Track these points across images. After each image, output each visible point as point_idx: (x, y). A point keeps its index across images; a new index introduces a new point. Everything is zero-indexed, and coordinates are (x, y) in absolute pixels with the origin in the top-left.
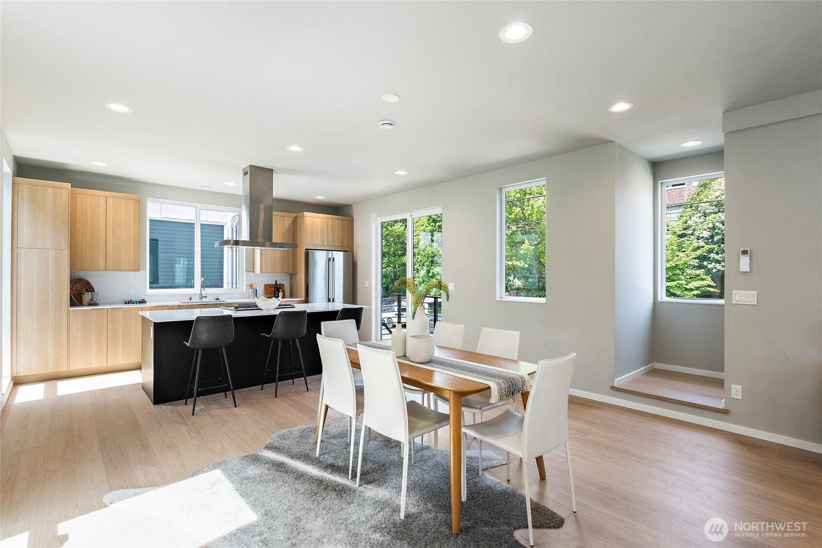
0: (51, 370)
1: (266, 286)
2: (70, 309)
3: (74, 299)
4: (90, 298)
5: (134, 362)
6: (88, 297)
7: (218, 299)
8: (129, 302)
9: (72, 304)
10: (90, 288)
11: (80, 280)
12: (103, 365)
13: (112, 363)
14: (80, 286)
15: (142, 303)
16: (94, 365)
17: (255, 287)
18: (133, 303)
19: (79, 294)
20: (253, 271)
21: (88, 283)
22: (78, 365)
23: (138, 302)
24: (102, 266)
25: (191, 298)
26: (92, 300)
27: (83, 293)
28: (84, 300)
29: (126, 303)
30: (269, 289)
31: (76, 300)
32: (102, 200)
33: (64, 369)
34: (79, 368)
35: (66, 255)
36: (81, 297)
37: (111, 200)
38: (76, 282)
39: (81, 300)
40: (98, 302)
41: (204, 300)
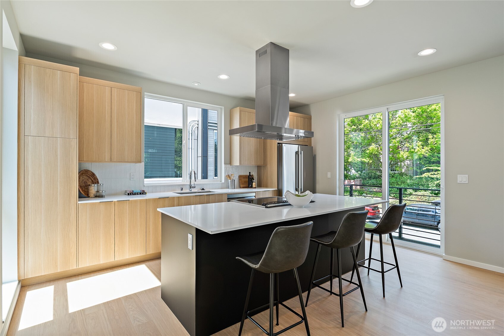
0: (60, 269)
1: (240, 177)
2: (79, 202)
3: (81, 191)
4: (96, 190)
5: (139, 255)
6: (94, 189)
7: (203, 189)
8: (131, 194)
9: (81, 197)
10: (95, 181)
11: (86, 172)
12: (111, 260)
13: (119, 258)
14: (86, 177)
15: (143, 194)
16: (102, 261)
17: (232, 178)
18: (135, 194)
19: (86, 186)
20: (230, 164)
21: (93, 175)
22: (86, 264)
23: (139, 194)
24: (107, 158)
25: (182, 189)
26: (98, 192)
27: (89, 185)
28: (90, 192)
29: (128, 194)
30: (243, 180)
31: (84, 193)
32: (108, 90)
33: (73, 267)
34: (88, 265)
35: (75, 144)
36: (88, 189)
37: (116, 91)
38: (82, 174)
39: (88, 192)
40: (104, 194)
41: (193, 190)
